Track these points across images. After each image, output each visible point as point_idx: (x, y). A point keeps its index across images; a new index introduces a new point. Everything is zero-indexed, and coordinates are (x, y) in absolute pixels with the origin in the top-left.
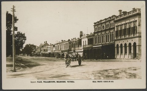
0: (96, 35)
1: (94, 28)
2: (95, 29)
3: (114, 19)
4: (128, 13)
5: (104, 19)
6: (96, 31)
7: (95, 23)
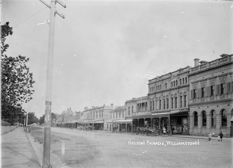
0: (152, 97)
1: (149, 87)
2: (150, 89)
3: (189, 72)
4: (210, 63)
5: (169, 74)
6: (152, 93)
7: (150, 81)
